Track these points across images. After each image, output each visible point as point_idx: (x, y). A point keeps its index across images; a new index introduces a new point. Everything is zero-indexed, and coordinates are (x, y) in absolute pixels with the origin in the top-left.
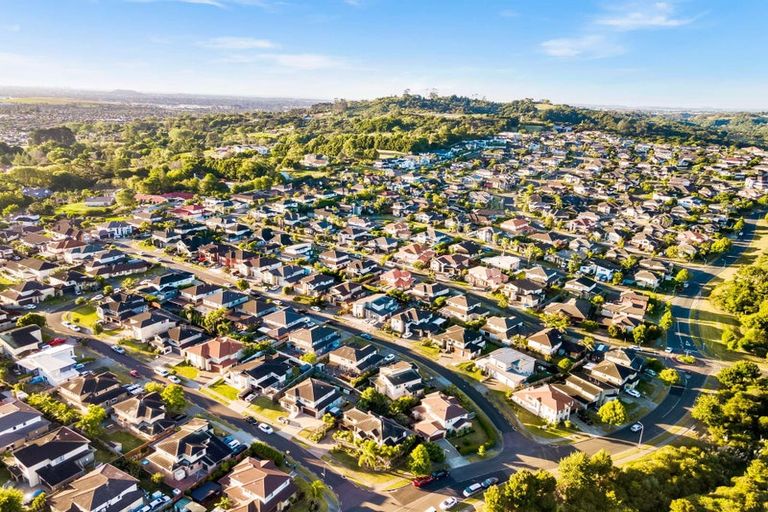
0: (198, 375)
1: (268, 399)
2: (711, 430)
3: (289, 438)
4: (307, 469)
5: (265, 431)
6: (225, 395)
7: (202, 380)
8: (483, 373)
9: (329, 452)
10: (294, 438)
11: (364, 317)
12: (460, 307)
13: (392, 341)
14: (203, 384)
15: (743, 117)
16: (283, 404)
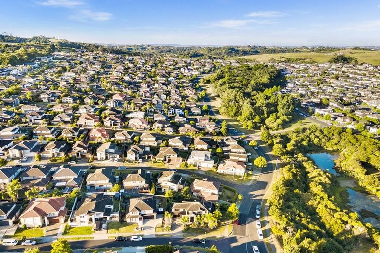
0: (44, 231)
1: (115, 222)
2: (282, 158)
3: (155, 237)
4: (185, 246)
5: (138, 240)
6: (82, 234)
7: (51, 233)
8: (195, 166)
9: (183, 232)
10: (156, 235)
11: (107, 158)
12: (150, 139)
13: (137, 166)
14: (56, 235)
15: (137, 47)
16: (128, 220)
